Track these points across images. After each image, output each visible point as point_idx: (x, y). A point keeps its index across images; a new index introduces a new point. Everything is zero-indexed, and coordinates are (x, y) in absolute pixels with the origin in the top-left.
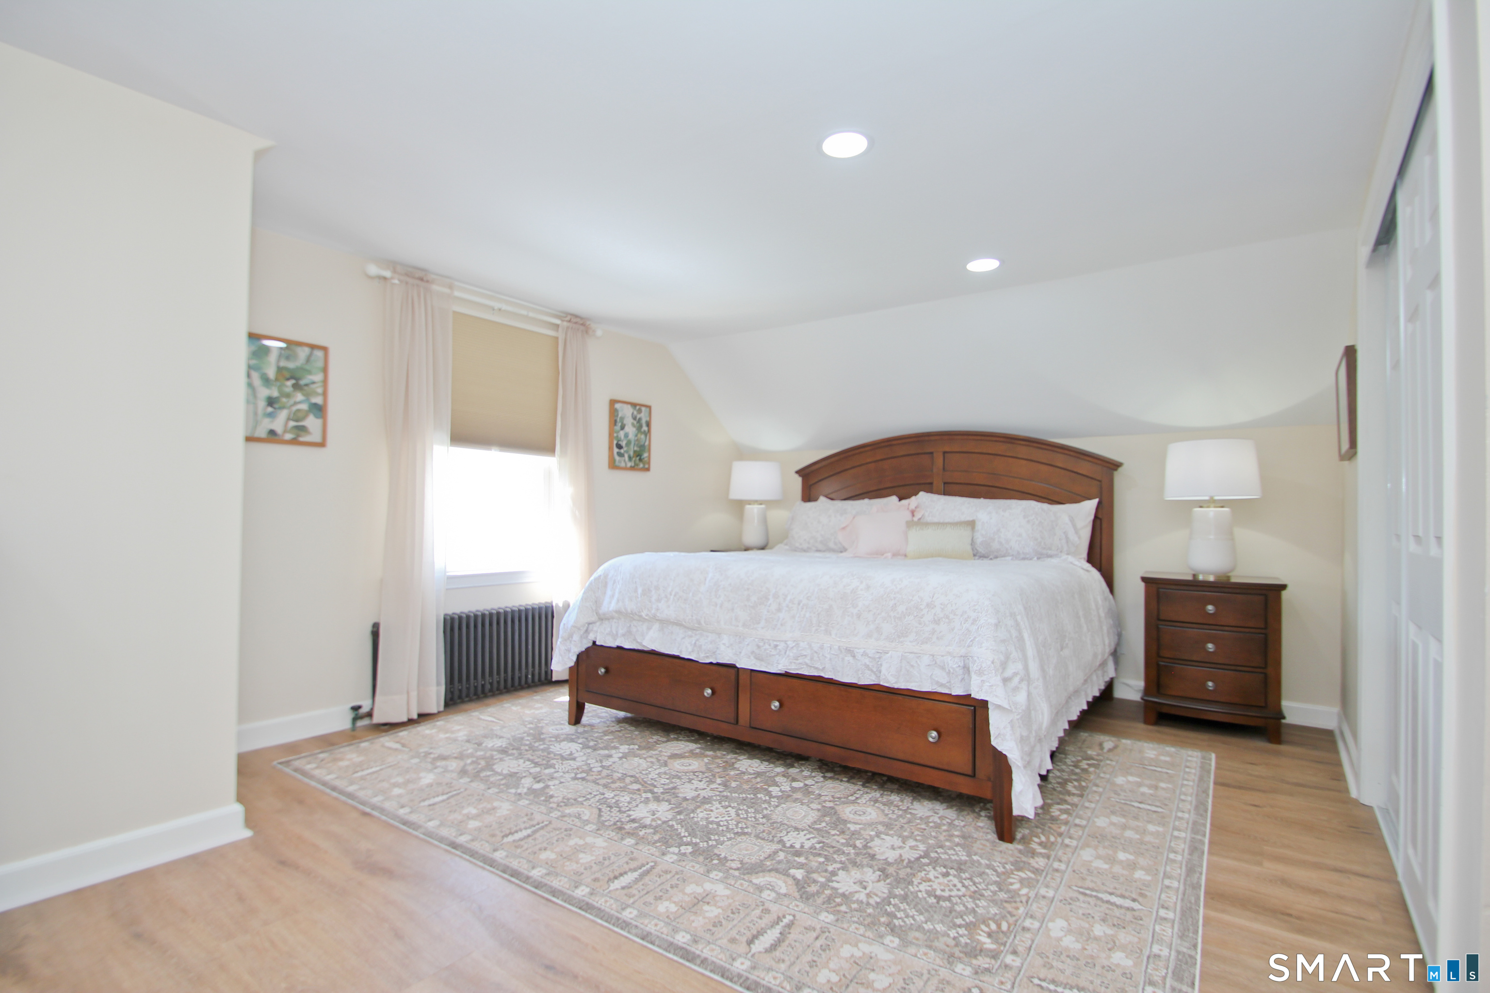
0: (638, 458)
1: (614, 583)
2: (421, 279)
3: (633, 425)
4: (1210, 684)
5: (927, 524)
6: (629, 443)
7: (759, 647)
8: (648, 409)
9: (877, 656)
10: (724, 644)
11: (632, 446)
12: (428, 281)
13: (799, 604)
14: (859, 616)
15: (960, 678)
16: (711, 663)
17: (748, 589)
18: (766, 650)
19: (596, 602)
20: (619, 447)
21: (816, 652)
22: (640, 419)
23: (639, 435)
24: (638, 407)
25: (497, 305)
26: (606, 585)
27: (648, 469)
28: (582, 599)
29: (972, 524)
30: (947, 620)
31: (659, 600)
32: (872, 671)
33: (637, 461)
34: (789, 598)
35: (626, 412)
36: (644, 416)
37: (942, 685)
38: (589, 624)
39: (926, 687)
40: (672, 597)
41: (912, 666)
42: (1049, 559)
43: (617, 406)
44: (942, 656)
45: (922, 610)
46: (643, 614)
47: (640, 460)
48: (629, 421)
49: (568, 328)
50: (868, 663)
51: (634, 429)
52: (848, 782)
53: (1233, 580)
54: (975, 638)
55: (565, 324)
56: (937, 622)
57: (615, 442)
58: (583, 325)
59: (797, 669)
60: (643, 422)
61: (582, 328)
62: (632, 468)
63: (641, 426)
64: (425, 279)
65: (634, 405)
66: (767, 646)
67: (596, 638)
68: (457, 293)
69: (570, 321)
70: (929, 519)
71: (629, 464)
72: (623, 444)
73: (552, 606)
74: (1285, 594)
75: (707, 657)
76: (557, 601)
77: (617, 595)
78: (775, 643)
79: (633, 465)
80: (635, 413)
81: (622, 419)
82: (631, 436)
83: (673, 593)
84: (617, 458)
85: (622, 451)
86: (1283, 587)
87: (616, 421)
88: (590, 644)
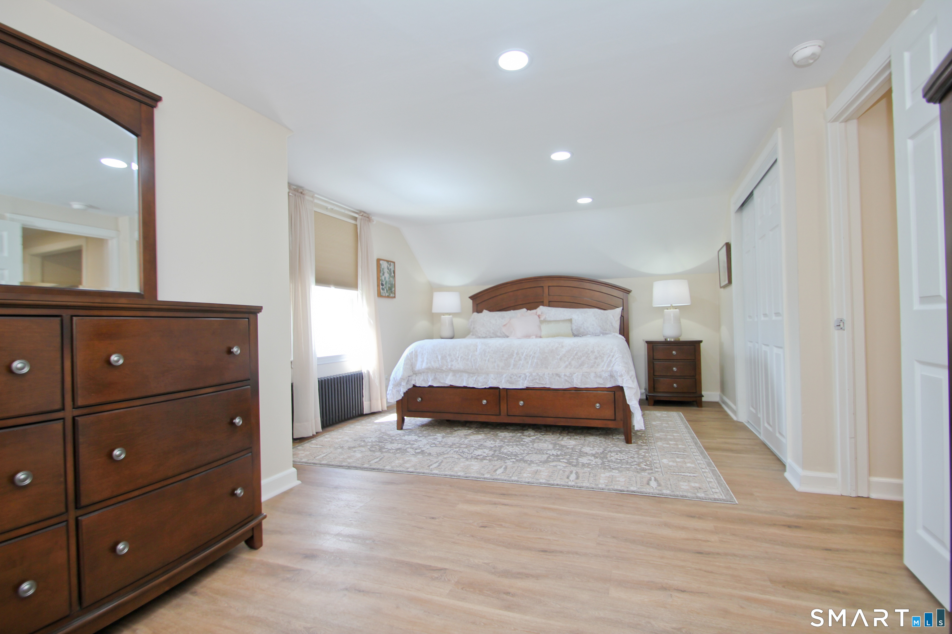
0: (390, 291)
1: (422, 355)
2: (302, 193)
3: (388, 272)
4: (675, 385)
5: (550, 322)
6: (386, 283)
7: (511, 378)
8: (394, 264)
9: (571, 375)
10: (492, 378)
11: (388, 285)
12: (304, 194)
13: (530, 356)
14: (561, 359)
15: (609, 380)
16: (485, 388)
17: (502, 352)
18: (515, 378)
19: (411, 365)
20: (382, 285)
21: (541, 377)
22: (391, 269)
23: (390, 278)
24: (389, 263)
25: (330, 207)
26: (416, 356)
27: (395, 297)
28: (404, 364)
29: (570, 320)
30: (601, 357)
31: (452, 361)
32: (569, 382)
33: (390, 293)
34: (525, 354)
35: (384, 265)
36: (392, 267)
37: (601, 384)
38: (409, 377)
39: (595, 386)
40: (459, 359)
41: (587, 378)
42: (607, 335)
43: (381, 262)
44: (600, 372)
45: (589, 354)
46: (444, 369)
47: (391, 292)
48: (386, 270)
49: (361, 219)
50: (567, 379)
51: (388, 275)
52: (552, 435)
54: (615, 363)
55: (360, 217)
56: (596, 358)
57: (381, 282)
58: (368, 217)
59: (533, 385)
60: (392, 271)
61: (367, 219)
62: (388, 297)
63: (391, 273)
64: (303, 193)
65: (388, 261)
66: (515, 377)
67: (416, 383)
68: (316, 201)
69: (362, 215)
70: (548, 319)
71: (387, 294)
72: (384, 283)
73: (362, 373)
74: (701, 344)
75: (483, 385)
77: (425, 361)
78: (520, 375)
79: (388, 295)
80: (388, 266)
81: (383, 269)
82: (387, 279)
83: (460, 357)
84: (382, 291)
85: (384, 287)
86: (701, 341)
87: (380, 270)
88: (411, 386)
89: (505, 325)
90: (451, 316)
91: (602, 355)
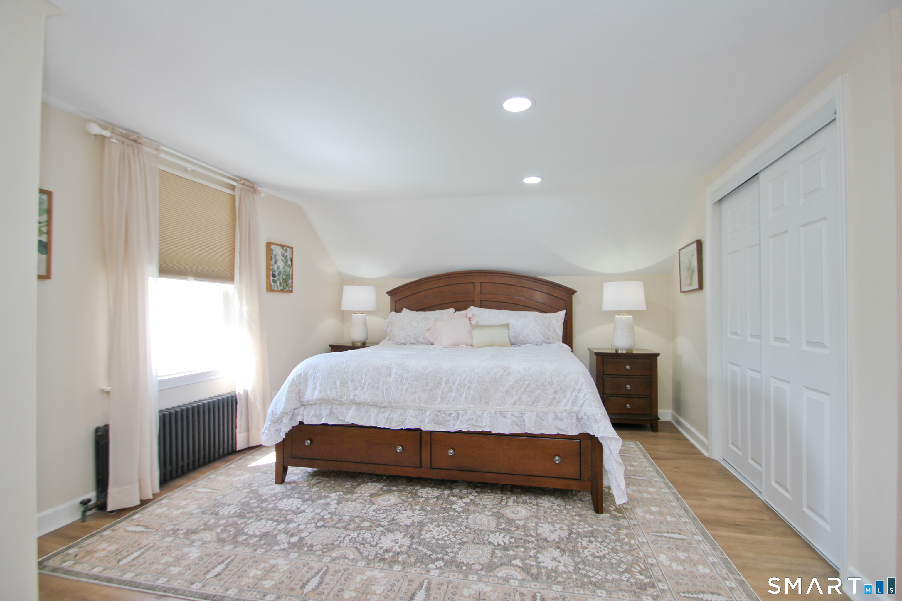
0: (285, 284)
1: (314, 379)
2: (135, 141)
3: (282, 260)
4: (628, 405)
5: (483, 327)
6: (280, 273)
7: (437, 416)
8: (291, 249)
9: (520, 415)
10: (411, 416)
11: (281, 275)
12: (140, 143)
13: (464, 386)
14: (507, 392)
16: (402, 429)
17: (426, 378)
18: (443, 417)
19: (299, 393)
20: (274, 276)
21: (480, 416)
22: (286, 256)
23: (286, 268)
24: (285, 248)
25: (190, 167)
26: (306, 380)
27: (292, 291)
28: (288, 392)
29: (507, 326)
30: (562, 391)
31: (355, 389)
32: (517, 425)
33: (285, 286)
34: (457, 383)
35: (277, 251)
36: (288, 254)
37: (562, 430)
38: (294, 409)
39: (554, 432)
40: (366, 386)
41: (543, 420)
43: (273, 247)
44: (561, 412)
45: (546, 386)
46: (344, 400)
47: (287, 285)
48: (279, 258)
49: (242, 189)
50: (515, 420)
51: (283, 263)
52: (492, 492)
53: (634, 352)
54: (585, 401)
55: (240, 186)
56: (555, 392)
57: (271, 273)
58: (253, 188)
59: (467, 428)
60: (288, 258)
61: (251, 189)
62: (282, 291)
63: (287, 261)
64: (138, 141)
65: (282, 246)
66: (443, 415)
67: (303, 419)
68: (162, 156)
69: (243, 184)
70: (481, 323)
71: (280, 288)
72: (276, 274)
73: (236, 395)
75: (398, 425)
76: (239, 391)
77: (318, 387)
78: (450, 412)
79: (282, 288)
80: (283, 252)
81: (275, 256)
82: (281, 269)
83: (367, 384)
84: (273, 284)
85: (276, 279)
86: (658, 355)
87: (271, 258)
88: (297, 424)
89: (428, 329)
90: (364, 314)
91: (564, 389)
